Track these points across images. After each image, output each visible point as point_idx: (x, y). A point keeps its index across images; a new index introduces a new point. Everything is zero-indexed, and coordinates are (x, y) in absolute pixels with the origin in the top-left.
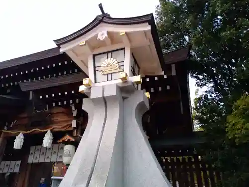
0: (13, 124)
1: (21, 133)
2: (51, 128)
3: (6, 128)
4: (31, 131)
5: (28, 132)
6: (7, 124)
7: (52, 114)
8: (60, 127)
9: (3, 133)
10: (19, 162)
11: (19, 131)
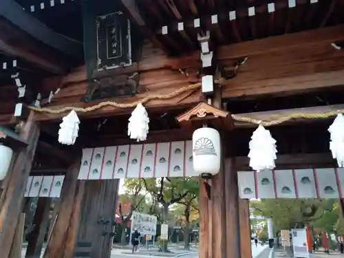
0: (51, 96)
1: (73, 112)
2: (144, 100)
3: (37, 103)
4: (96, 107)
5: (89, 109)
6: (39, 96)
7: (140, 72)
8: (167, 96)
9: (32, 113)
10: (61, 178)
11: (68, 108)
